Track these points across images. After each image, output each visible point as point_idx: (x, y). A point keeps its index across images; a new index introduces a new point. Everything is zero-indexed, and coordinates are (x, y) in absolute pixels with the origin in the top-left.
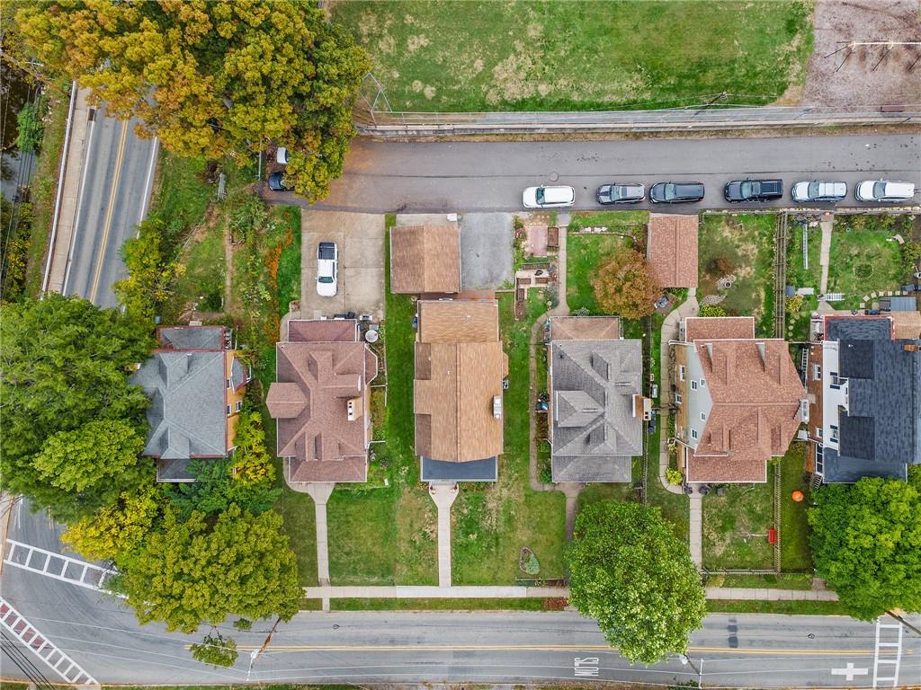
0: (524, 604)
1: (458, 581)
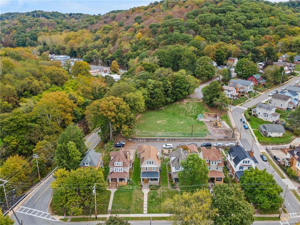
1: (149, 212)
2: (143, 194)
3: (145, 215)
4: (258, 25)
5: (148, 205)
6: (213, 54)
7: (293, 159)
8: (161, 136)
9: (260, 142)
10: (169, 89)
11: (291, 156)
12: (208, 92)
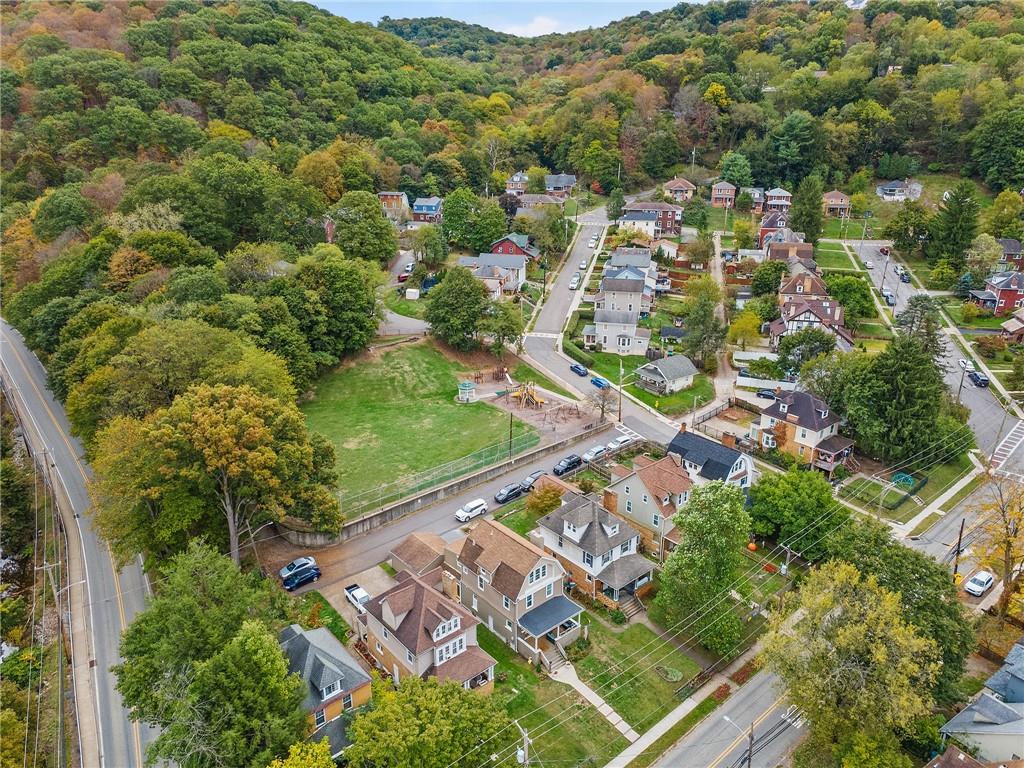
0: (703, 710)
1: (642, 730)
2: (568, 687)
3: (641, 744)
4: (389, 89)
5: (621, 711)
6: (337, 182)
7: (785, 426)
8: (421, 488)
9: (666, 414)
10: (320, 318)
11: (776, 420)
12: (452, 304)
